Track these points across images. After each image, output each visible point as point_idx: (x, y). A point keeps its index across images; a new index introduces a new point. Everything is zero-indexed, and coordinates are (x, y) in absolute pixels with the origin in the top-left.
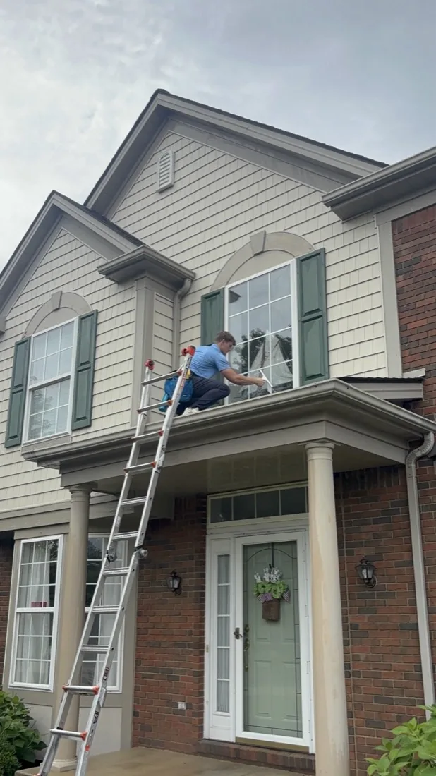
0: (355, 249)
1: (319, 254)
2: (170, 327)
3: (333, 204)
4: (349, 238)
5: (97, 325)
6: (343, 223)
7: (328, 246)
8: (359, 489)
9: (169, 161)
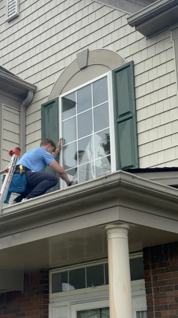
0: (156, 61)
1: (129, 66)
3: (137, 24)
4: (152, 52)
6: (147, 40)
7: (136, 59)
8: (164, 261)
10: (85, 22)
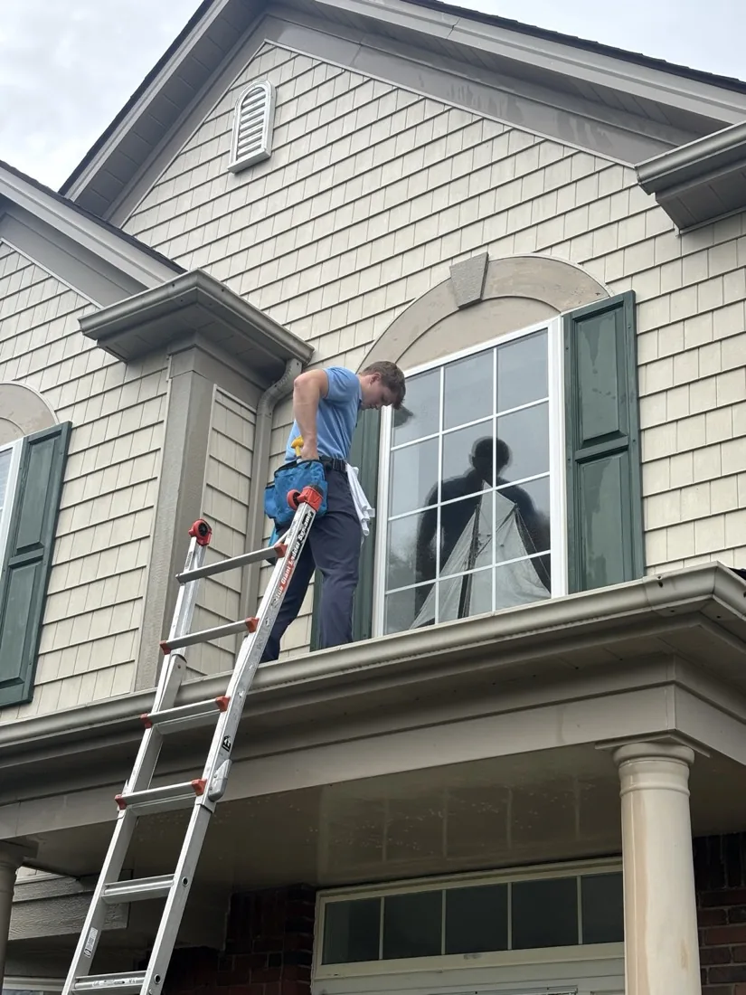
1: (620, 305)
2: (246, 471)
3: (658, 186)
5: (67, 457)
6: (680, 236)
7: (645, 287)
8: (726, 886)
9: (263, 105)
10: (480, 183)
